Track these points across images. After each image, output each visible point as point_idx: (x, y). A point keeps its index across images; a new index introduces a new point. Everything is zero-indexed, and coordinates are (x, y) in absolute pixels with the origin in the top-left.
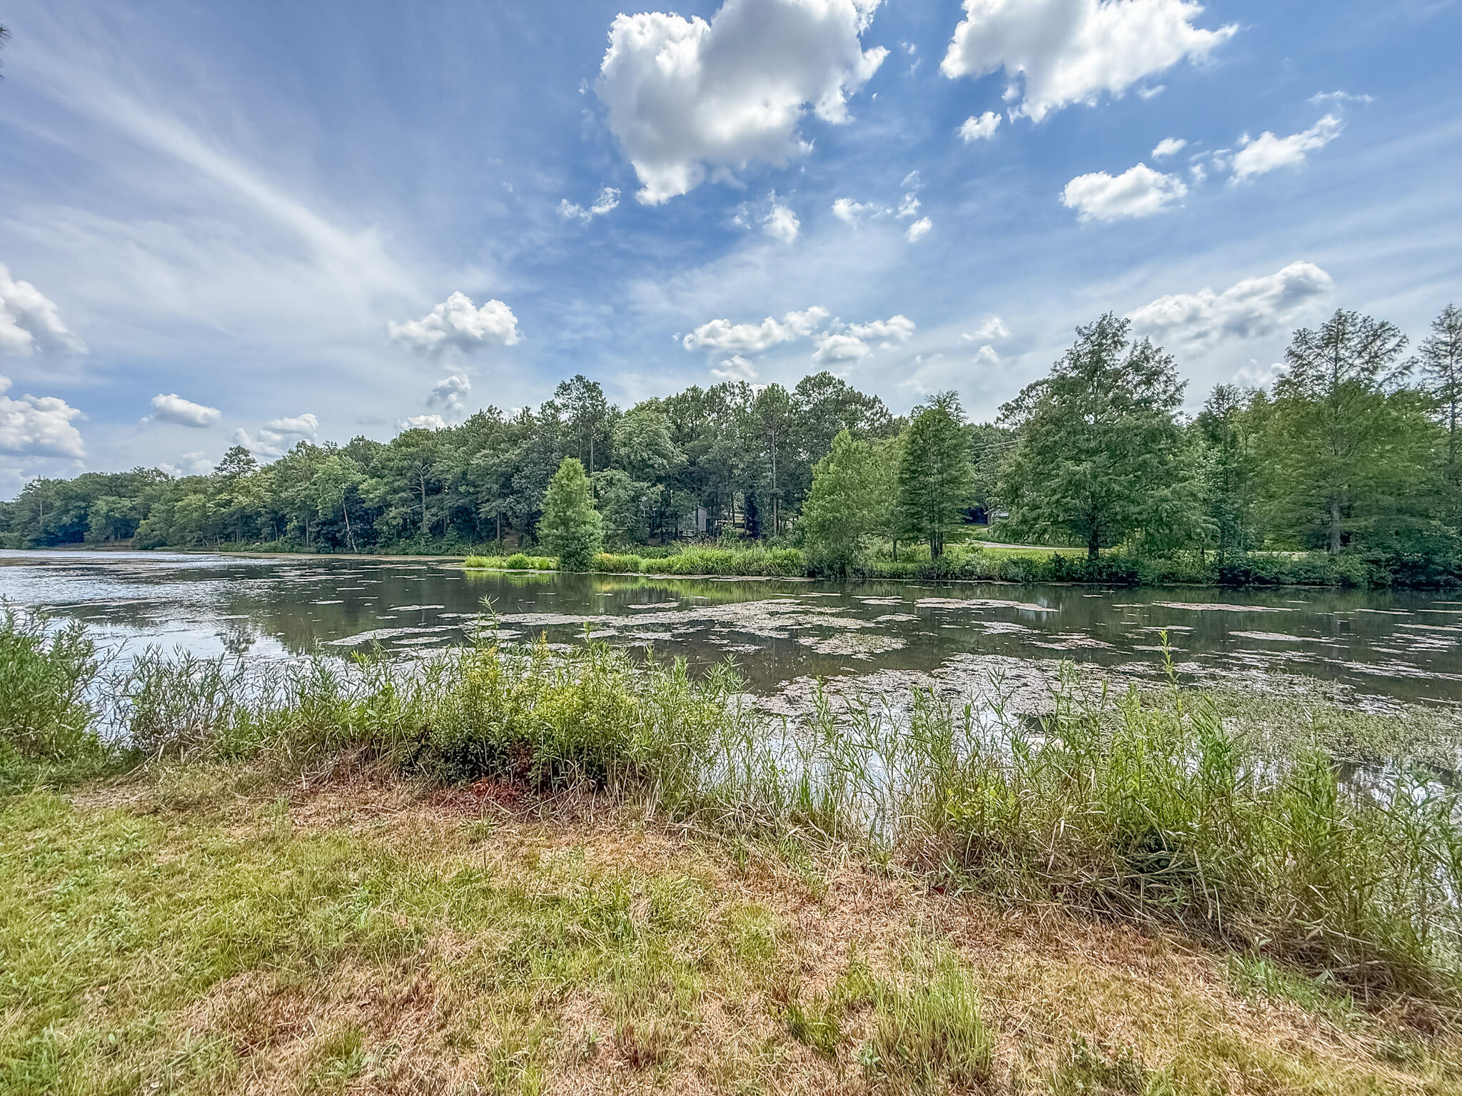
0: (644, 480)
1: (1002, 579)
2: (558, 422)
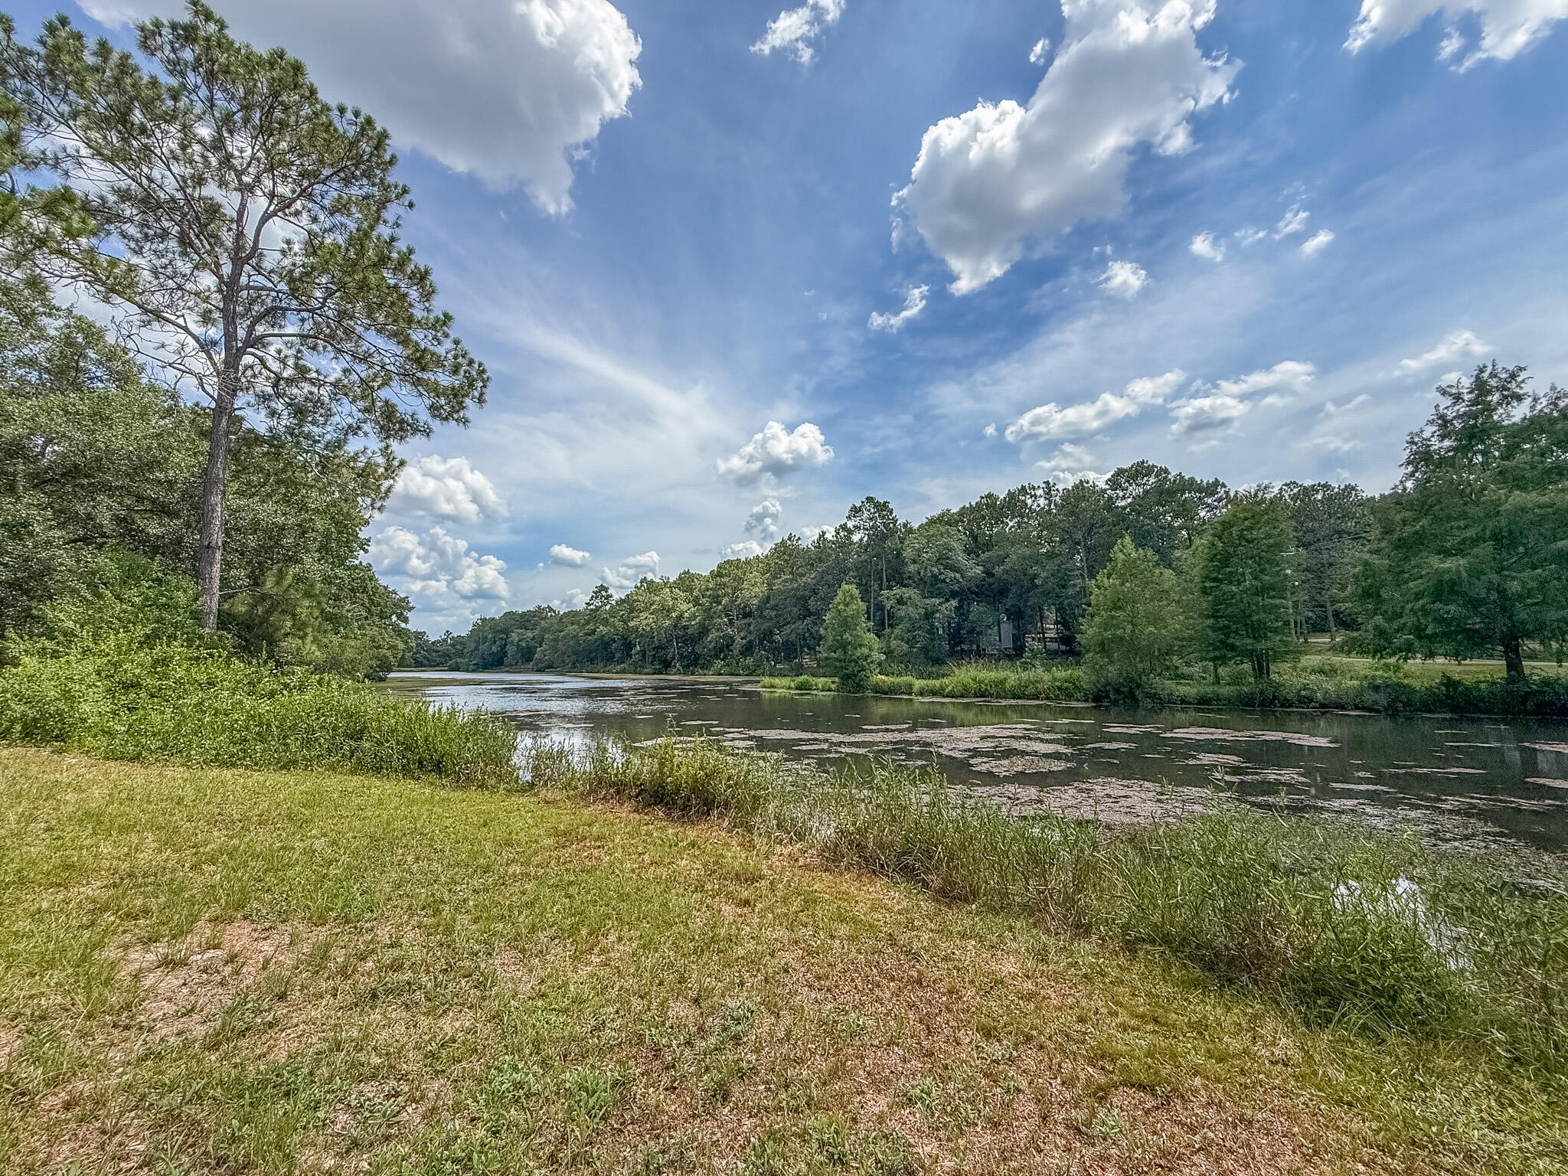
0: (937, 596)
1: (1357, 708)
2: (851, 543)
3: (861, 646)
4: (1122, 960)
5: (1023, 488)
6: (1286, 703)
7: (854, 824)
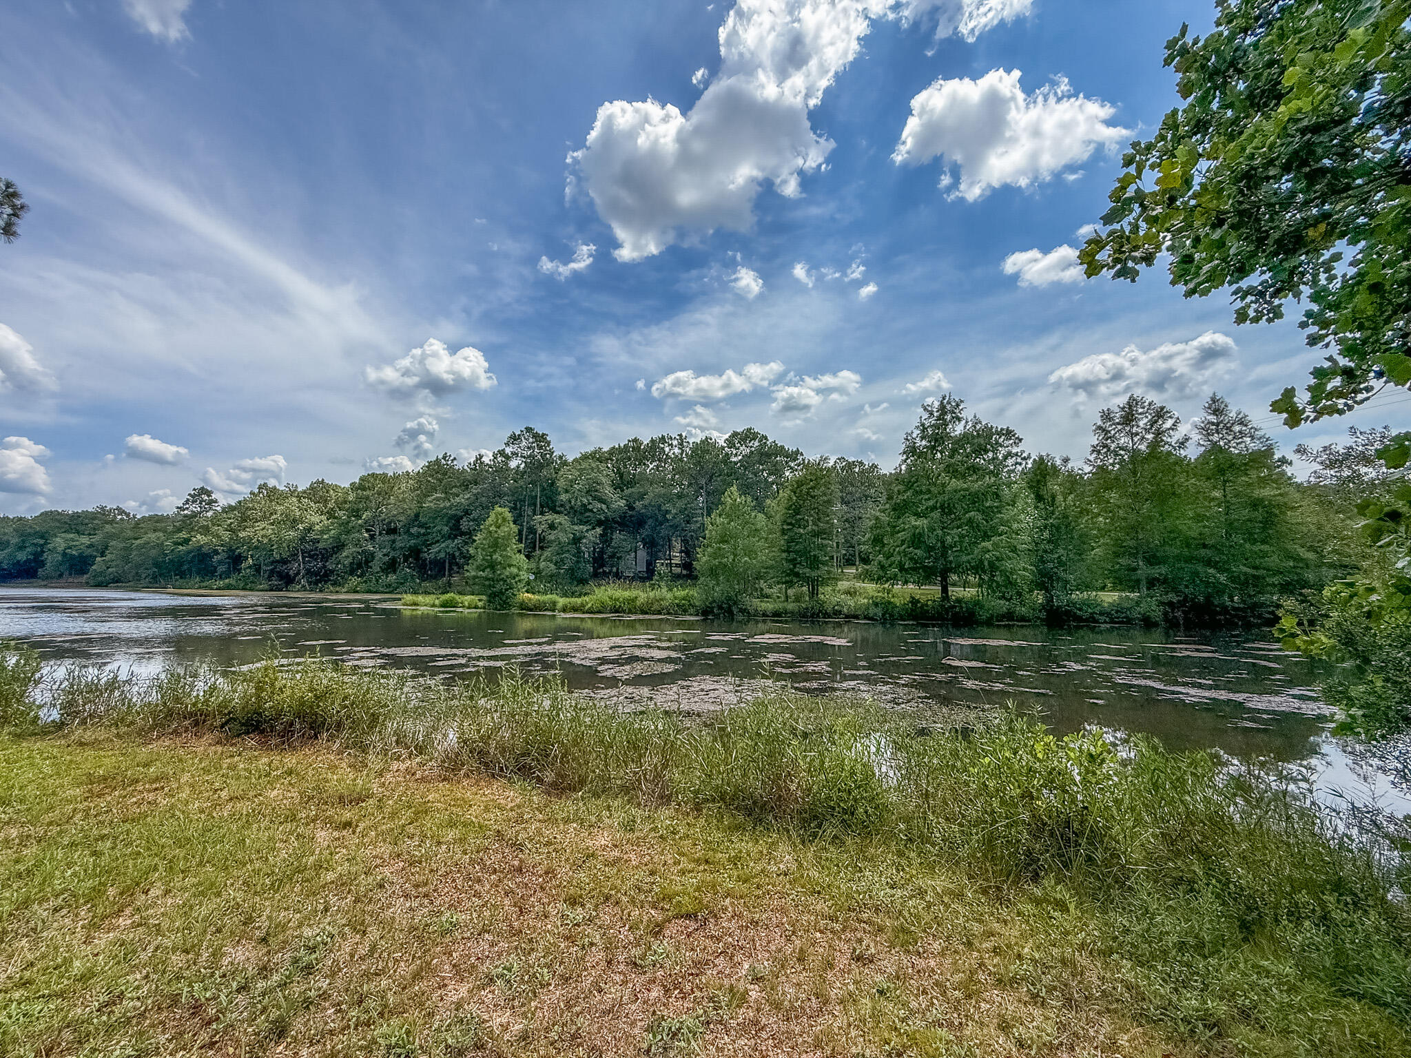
0: (585, 523)
1: (865, 618)
2: (508, 469)
3: (510, 566)
4: (691, 819)
5: (663, 437)
6: (827, 615)
7: (479, 731)
